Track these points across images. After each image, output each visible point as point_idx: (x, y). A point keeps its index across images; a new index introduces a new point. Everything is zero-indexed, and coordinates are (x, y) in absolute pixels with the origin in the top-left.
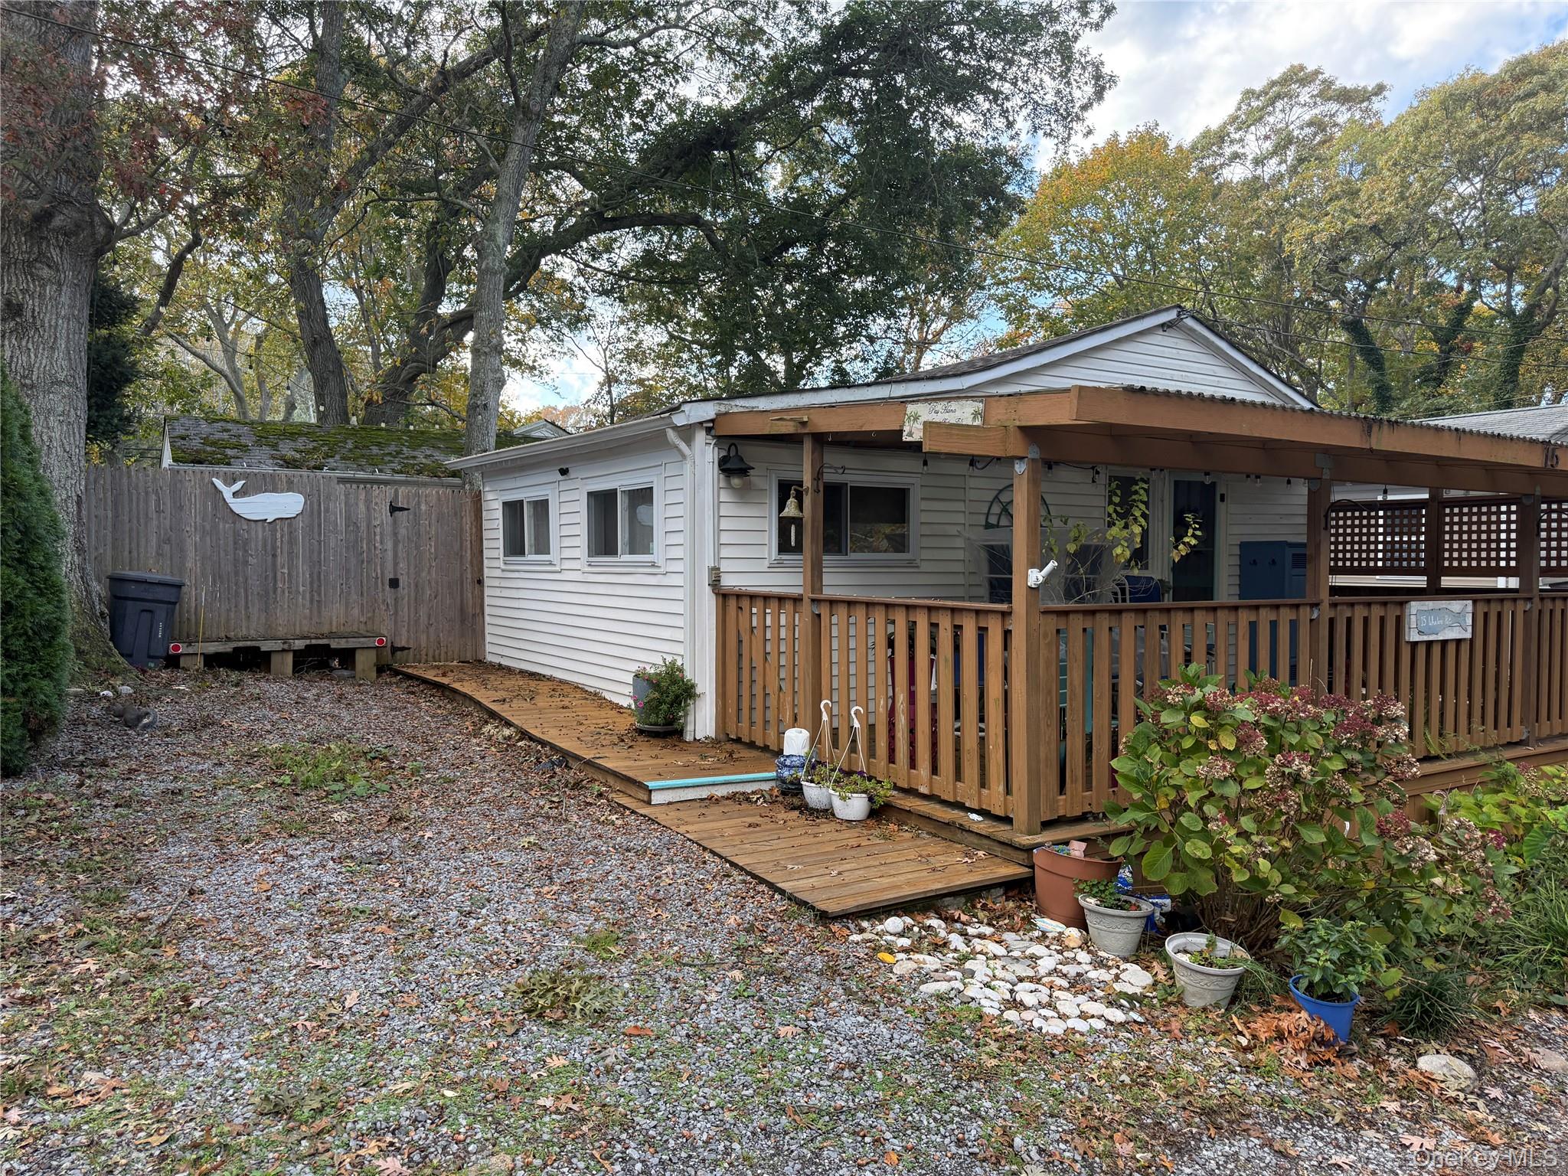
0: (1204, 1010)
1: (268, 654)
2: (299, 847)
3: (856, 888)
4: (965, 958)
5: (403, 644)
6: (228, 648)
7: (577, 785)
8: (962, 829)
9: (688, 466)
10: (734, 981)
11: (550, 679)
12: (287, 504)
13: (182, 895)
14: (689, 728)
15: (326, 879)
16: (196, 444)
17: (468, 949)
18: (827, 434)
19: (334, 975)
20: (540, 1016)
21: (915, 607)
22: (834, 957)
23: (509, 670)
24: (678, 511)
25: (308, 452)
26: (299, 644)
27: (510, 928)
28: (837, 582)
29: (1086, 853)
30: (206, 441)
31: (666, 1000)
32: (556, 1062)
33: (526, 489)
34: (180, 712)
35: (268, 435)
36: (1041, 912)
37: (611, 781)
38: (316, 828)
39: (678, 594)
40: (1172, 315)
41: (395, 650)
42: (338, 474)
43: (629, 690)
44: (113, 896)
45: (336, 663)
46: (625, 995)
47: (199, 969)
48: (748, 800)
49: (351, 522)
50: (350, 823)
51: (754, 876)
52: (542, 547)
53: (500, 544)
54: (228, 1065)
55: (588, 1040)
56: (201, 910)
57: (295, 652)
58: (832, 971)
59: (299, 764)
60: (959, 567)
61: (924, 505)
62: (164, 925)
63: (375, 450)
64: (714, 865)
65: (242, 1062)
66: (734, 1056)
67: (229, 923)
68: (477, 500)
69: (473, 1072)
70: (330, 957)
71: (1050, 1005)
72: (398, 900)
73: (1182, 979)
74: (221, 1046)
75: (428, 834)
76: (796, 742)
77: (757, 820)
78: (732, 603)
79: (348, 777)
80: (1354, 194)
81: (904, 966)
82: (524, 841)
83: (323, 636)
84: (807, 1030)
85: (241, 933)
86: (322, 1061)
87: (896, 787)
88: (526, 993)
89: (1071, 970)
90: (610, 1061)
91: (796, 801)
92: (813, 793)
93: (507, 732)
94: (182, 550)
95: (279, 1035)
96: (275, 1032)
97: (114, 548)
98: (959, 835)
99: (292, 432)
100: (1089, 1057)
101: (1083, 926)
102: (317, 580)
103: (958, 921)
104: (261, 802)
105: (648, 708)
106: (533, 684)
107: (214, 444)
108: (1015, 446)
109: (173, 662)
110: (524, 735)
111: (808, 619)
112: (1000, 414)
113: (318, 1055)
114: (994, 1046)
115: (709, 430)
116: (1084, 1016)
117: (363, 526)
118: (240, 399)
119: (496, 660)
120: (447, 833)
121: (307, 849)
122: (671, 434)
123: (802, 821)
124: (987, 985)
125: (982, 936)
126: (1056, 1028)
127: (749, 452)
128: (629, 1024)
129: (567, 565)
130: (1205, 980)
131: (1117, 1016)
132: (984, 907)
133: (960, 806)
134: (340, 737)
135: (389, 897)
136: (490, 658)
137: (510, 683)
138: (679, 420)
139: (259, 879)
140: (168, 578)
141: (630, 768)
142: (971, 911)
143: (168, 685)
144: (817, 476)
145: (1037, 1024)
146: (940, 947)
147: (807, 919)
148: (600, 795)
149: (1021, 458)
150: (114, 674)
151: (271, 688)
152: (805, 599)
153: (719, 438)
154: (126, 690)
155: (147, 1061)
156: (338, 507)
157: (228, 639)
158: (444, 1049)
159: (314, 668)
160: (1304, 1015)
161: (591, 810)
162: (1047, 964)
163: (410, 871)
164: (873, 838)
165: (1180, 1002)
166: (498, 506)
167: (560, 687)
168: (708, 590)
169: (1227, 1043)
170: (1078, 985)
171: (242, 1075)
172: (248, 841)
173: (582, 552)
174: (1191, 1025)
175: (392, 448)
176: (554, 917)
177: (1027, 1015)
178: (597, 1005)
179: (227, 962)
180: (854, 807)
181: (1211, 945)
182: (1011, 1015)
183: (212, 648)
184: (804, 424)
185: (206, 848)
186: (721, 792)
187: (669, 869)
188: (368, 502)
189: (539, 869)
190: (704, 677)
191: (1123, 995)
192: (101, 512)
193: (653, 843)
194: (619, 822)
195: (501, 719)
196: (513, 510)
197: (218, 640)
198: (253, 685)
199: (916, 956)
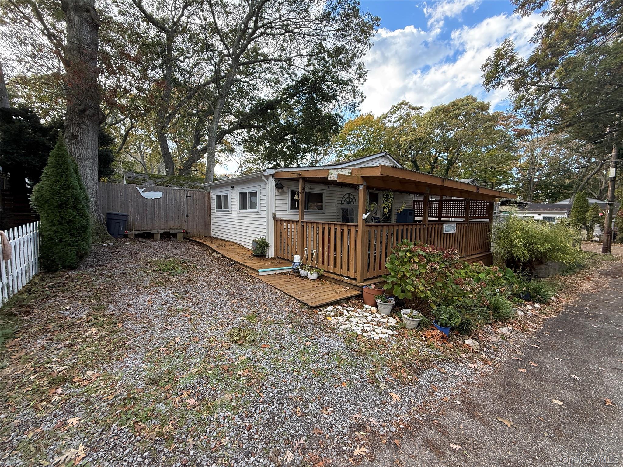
0: (411, 329)
1: (153, 234)
2: (162, 290)
3: (318, 299)
4: (349, 318)
5: (190, 232)
6: (142, 232)
7: (239, 270)
8: (343, 281)
9: (267, 186)
10: (290, 328)
11: (229, 241)
12: (158, 195)
13: (125, 306)
14: (267, 254)
15: (169, 299)
16: (132, 179)
17: (213, 321)
18: (306, 178)
19: (172, 331)
20: (236, 342)
21: (324, 223)
22: (315, 319)
23: (218, 239)
24: (264, 198)
25: (164, 182)
26: (162, 232)
27: (224, 313)
28: (308, 217)
29: (375, 287)
30: (135, 178)
31: (272, 336)
32: (242, 358)
33: (222, 192)
34: (127, 250)
35: (152, 177)
36: (365, 303)
37: (248, 269)
38: (166, 284)
39: (265, 220)
40: (384, 154)
41: (187, 233)
42: (172, 188)
43: (251, 245)
44: (102, 307)
45: (172, 236)
46: (260, 334)
47: (129, 331)
48: (285, 274)
49: (175, 200)
50: (176, 282)
51: (290, 296)
52: (226, 207)
53: (215, 206)
54: (137, 366)
55: (251, 350)
56: (131, 311)
57: (161, 234)
58: (316, 324)
59: (161, 265)
60: (335, 214)
61: (327, 198)
62: (118, 316)
63: (181, 182)
64: (279, 293)
65: (142, 364)
66: (294, 353)
67: (139, 315)
68: (209, 194)
69: (217, 363)
70: (171, 325)
71: (374, 330)
72: (191, 305)
73: (405, 321)
74: (135, 359)
75: (199, 285)
76: (297, 259)
77: (288, 280)
78: (279, 222)
79: (176, 268)
80: (415, 131)
81: (334, 321)
82: (226, 287)
83: (168, 230)
84: (313, 343)
85: (143, 318)
86: (169, 363)
87: (324, 271)
88: (231, 335)
89: (376, 319)
90: (258, 357)
91: (298, 274)
92: (303, 272)
93: (219, 255)
94: (128, 206)
95: (155, 354)
96: (154, 352)
97: (108, 205)
98: (342, 283)
99: (159, 177)
100: (387, 346)
101: (376, 306)
102: (166, 215)
103: (344, 306)
104: (150, 276)
105: (258, 249)
106: (224, 242)
107: (138, 179)
108: (360, 181)
109: (126, 236)
110: (223, 256)
111: (300, 227)
112: (356, 173)
113: (167, 360)
114: (363, 344)
115: (273, 177)
116: (382, 333)
117: (179, 201)
118: (145, 169)
119: (214, 236)
120: (204, 284)
121: (164, 290)
122: (263, 177)
123: (300, 280)
124: (356, 325)
125: (352, 311)
126: (377, 337)
127: (284, 183)
128: (262, 343)
129: (233, 212)
130: (412, 322)
131: (391, 332)
132: (351, 303)
133: (342, 276)
134: (173, 257)
135: (188, 304)
136: (212, 236)
137: (218, 242)
138: (265, 174)
139: (149, 300)
140: (124, 213)
141: (253, 266)
142: (347, 304)
143: (124, 242)
144: (303, 189)
145: (372, 336)
146: (342, 314)
147: (306, 308)
148: (245, 273)
149: (361, 185)
150: (108, 240)
151: (154, 243)
152: (300, 222)
153: (275, 179)
154: (111, 244)
155: (110, 366)
156: (172, 196)
157: (142, 230)
158: (207, 356)
159: (166, 238)
160: (438, 331)
161: (243, 277)
162: (370, 318)
163: (194, 296)
164: (319, 284)
165: (405, 328)
166: (215, 196)
167: (232, 243)
168: (272, 219)
169: (419, 339)
170: (378, 323)
171: (142, 369)
172: (146, 288)
173: (237, 208)
174: (409, 334)
175: (186, 182)
176: (236, 310)
177: (369, 334)
178: (253, 338)
179: (138, 328)
180: (314, 276)
181: (412, 312)
182: (365, 334)
183: (137, 232)
184: (300, 175)
185: (133, 290)
186: (277, 272)
187: (267, 294)
188: (180, 194)
189: (231, 295)
190: (271, 242)
191: (391, 326)
192: (104, 195)
193: (261, 287)
194: (251, 281)
195: (217, 252)
196: (219, 197)
197: (139, 230)
198: (149, 243)
199: (337, 318)
